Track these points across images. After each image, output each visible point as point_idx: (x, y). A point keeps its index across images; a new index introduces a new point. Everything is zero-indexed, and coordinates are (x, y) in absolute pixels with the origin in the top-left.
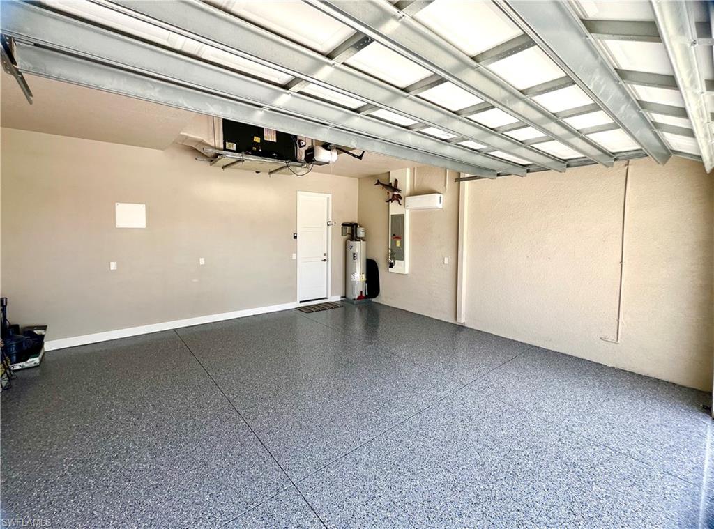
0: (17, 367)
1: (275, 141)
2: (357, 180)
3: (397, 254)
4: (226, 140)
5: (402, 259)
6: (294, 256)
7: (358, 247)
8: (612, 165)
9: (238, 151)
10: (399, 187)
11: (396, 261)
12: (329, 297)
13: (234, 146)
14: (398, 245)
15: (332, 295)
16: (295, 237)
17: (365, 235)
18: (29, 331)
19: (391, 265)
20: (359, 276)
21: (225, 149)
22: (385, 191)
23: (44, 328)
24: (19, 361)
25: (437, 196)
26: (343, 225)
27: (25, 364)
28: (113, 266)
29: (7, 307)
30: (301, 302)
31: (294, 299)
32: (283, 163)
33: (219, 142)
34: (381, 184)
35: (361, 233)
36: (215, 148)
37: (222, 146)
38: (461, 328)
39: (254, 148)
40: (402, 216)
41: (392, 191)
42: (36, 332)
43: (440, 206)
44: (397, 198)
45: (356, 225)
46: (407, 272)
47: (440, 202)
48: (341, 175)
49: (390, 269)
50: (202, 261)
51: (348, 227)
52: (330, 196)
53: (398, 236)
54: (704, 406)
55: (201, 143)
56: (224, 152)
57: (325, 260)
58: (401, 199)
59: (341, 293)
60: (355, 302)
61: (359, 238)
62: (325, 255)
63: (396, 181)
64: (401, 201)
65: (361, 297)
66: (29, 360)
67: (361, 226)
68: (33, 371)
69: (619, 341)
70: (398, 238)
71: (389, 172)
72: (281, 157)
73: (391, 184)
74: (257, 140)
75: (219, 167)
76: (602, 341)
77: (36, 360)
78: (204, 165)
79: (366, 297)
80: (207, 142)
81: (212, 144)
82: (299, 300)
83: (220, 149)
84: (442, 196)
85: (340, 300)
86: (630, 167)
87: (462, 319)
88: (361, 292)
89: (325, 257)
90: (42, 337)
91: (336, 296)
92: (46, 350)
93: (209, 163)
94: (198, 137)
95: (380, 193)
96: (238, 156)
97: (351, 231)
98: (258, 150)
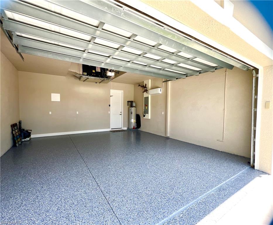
0: (23, 140)
1: (100, 71)
2: (133, 85)
3: (146, 112)
4: (83, 72)
5: (148, 113)
6: (109, 112)
7: (133, 109)
8: (214, 71)
9: (87, 75)
10: (147, 86)
11: (146, 114)
12: (122, 128)
13: (86, 74)
14: (146, 108)
15: (123, 127)
16: (110, 106)
17: (136, 105)
18: (27, 131)
19: (144, 116)
20: (133, 121)
21: (83, 75)
22: (142, 88)
23: (31, 130)
24: (24, 139)
25: (160, 89)
26: (128, 102)
27: (25, 140)
28: (50, 113)
29: (22, 124)
30: (112, 129)
31: (109, 128)
32: (103, 79)
33: (81, 72)
34: (141, 86)
35: (134, 105)
36: (80, 74)
37: (82, 74)
38: (168, 138)
39: (93, 74)
40: (148, 98)
41: (145, 88)
42: (29, 131)
43: (161, 93)
44: (146, 91)
45: (133, 101)
46: (150, 118)
47: (161, 91)
48: (126, 83)
49: (144, 118)
50: (77, 113)
51: (130, 102)
52: (123, 91)
53: (146, 105)
54: (248, 162)
55: (76, 73)
56: (82, 76)
57: (121, 114)
58: (147, 91)
59: (127, 127)
60: (131, 130)
61: (134, 106)
62: (121, 112)
63: (146, 84)
64: (147, 92)
65: (134, 128)
66: (27, 139)
67: (134, 102)
68: (27, 142)
69: (224, 141)
70: (147, 106)
71: (144, 82)
72: (102, 77)
73: (144, 86)
74: (94, 71)
75: (82, 81)
76: (217, 141)
77: (28, 139)
78: (78, 80)
79: (136, 128)
80: (77, 72)
81: (79, 73)
82: (111, 128)
83: (81, 75)
84: (161, 89)
85: (126, 129)
86: (227, 72)
87: (168, 135)
88: (134, 126)
89: (121, 113)
90: (30, 133)
91: (125, 128)
92: (32, 137)
93: (79, 80)
94: (75, 71)
95: (141, 89)
96: (87, 77)
97: (131, 104)
98: (94, 75)
